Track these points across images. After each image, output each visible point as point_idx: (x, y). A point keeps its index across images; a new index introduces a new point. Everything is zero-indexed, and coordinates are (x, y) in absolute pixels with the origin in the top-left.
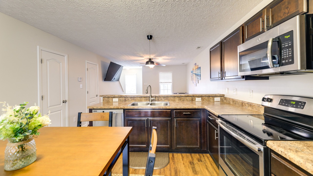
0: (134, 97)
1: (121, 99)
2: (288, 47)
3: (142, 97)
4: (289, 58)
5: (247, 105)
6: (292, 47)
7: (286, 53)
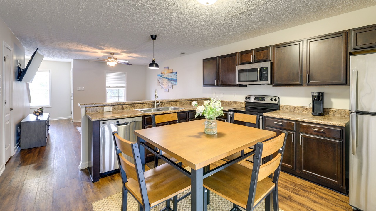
0: (134, 104)
1: (116, 108)
2: (266, 73)
3: (143, 103)
4: (265, 78)
5: (232, 103)
6: (267, 73)
7: (264, 76)
